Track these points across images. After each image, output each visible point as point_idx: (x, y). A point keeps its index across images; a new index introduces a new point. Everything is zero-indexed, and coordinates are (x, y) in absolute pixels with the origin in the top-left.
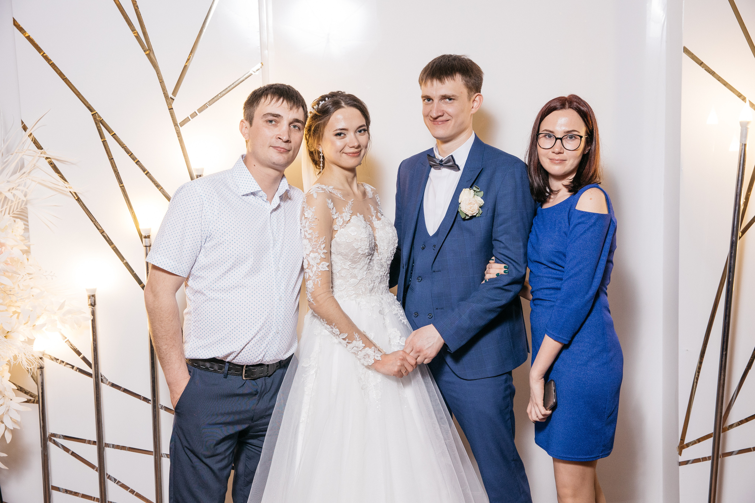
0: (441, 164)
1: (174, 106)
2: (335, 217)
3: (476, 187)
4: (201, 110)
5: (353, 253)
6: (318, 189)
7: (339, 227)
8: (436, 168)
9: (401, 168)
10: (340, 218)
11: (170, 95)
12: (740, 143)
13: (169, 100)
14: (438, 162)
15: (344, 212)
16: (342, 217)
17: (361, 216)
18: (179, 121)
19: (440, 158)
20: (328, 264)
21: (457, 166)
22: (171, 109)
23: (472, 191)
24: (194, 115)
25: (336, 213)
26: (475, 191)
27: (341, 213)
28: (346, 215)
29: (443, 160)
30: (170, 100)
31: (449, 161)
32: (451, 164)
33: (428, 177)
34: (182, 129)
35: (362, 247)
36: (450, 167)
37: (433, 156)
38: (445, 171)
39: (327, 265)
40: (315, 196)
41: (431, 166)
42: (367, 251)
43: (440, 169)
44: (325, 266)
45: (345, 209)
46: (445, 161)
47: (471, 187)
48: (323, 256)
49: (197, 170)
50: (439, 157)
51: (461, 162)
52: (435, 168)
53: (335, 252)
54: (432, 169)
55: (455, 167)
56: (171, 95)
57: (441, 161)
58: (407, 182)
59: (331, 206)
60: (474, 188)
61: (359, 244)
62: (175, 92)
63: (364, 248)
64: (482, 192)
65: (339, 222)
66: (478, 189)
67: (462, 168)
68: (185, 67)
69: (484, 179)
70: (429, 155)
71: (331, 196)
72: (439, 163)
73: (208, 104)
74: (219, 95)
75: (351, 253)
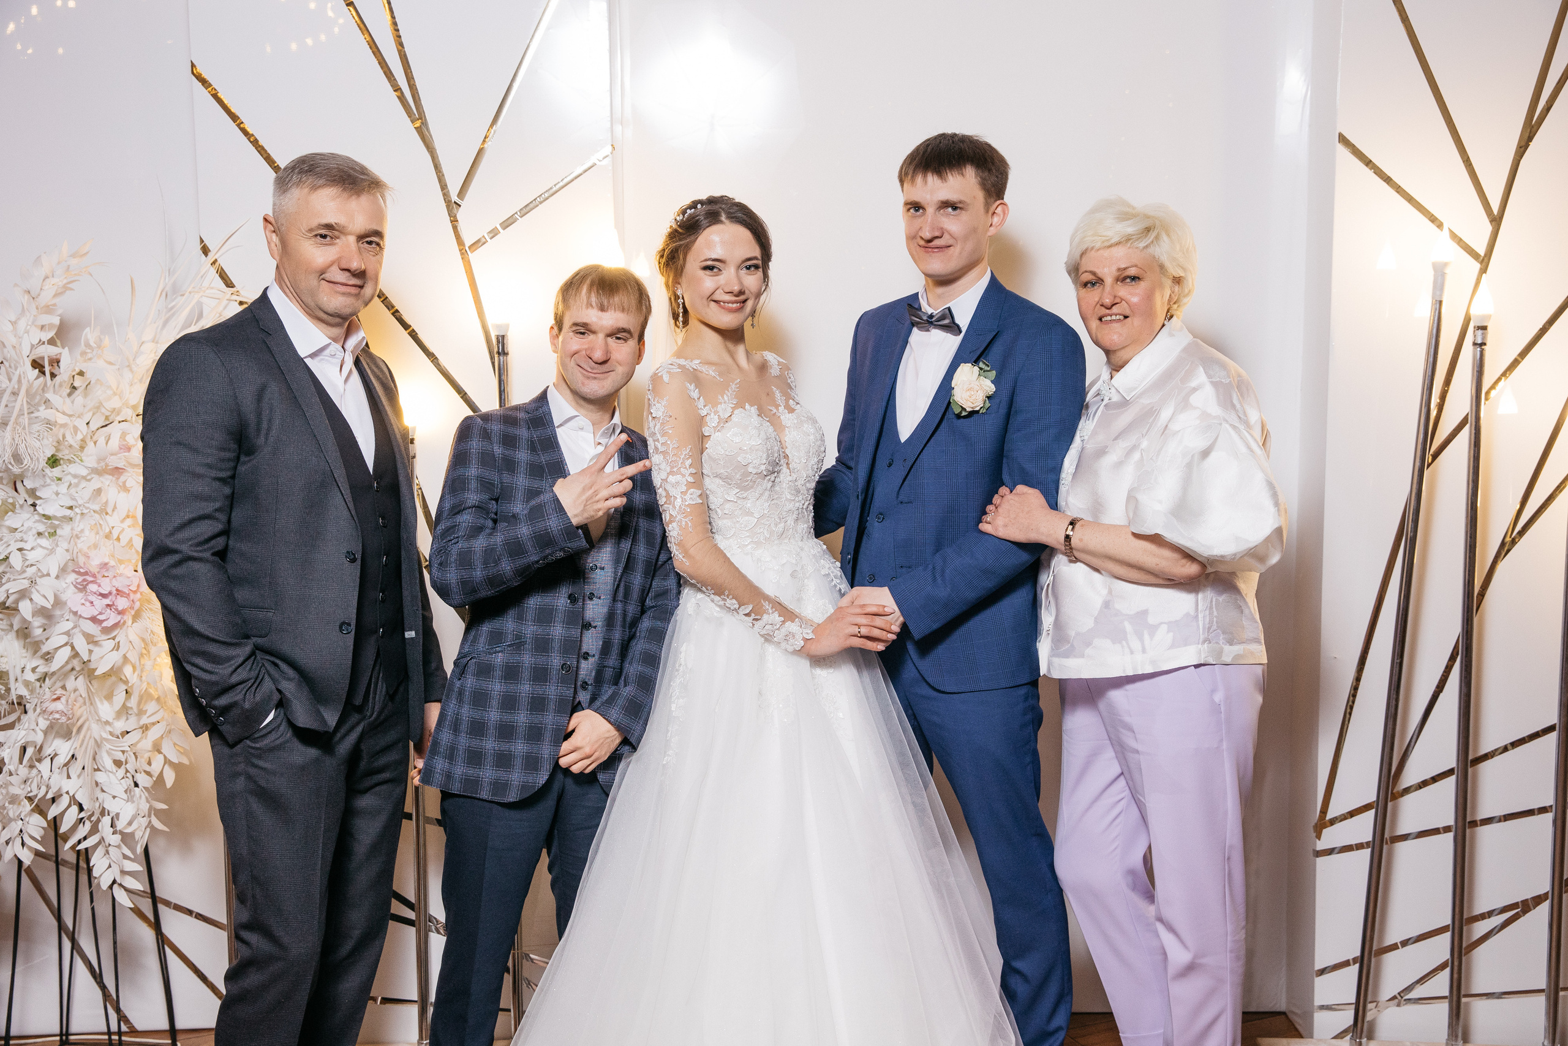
0: (930, 322)
1: (461, 215)
2: (704, 412)
3: (984, 363)
4: (507, 224)
5: (740, 474)
6: (672, 367)
7: (712, 430)
8: (921, 327)
9: (860, 324)
10: (712, 414)
11: (454, 198)
12: (1433, 298)
13: (452, 207)
14: (925, 318)
15: (721, 403)
16: (716, 413)
17: (754, 410)
18: (468, 243)
19: (930, 311)
20: (699, 492)
21: (958, 326)
22: (454, 221)
23: (976, 369)
24: (494, 233)
25: (704, 406)
26: (981, 369)
27: (715, 404)
28: (725, 407)
29: (934, 314)
30: (455, 206)
31: (943, 317)
32: (946, 322)
33: (906, 342)
34: (472, 256)
35: (754, 462)
36: (945, 328)
37: (916, 306)
38: (936, 334)
39: (698, 494)
40: (666, 378)
41: (913, 324)
42: (763, 467)
43: (928, 330)
44: (695, 496)
45: (723, 397)
46: (936, 317)
47: (976, 362)
48: (691, 479)
49: (498, 327)
50: (927, 309)
51: (964, 319)
52: (920, 329)
53: (710, 474)
54: (915, 330)
55: (953, 328)
56: (456, 198)
57: (931, 316)
58: (870, 350)
59: (695, 394)
60: (981, 365)
61: (748, 456)
62: (462, 193)
63: (757, 462)
64: (994, 372)
65: (712, 421)
66: (988, 366)
67: (964, 330)
68: (481, 152)
69: (997, 350)
70: (910, 305)
71: (695, 378)
72: (927, 321)
73: (519, 213)
74: (538, 199)
75: (736, 474)
